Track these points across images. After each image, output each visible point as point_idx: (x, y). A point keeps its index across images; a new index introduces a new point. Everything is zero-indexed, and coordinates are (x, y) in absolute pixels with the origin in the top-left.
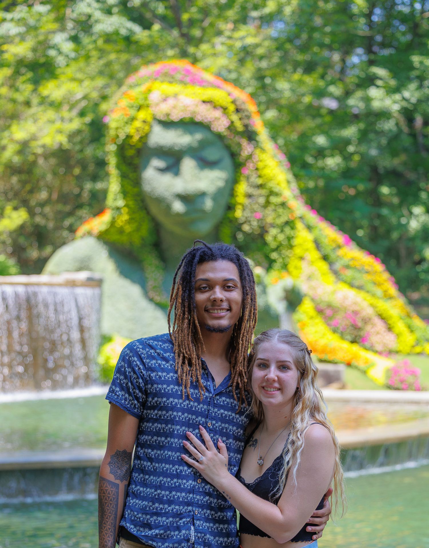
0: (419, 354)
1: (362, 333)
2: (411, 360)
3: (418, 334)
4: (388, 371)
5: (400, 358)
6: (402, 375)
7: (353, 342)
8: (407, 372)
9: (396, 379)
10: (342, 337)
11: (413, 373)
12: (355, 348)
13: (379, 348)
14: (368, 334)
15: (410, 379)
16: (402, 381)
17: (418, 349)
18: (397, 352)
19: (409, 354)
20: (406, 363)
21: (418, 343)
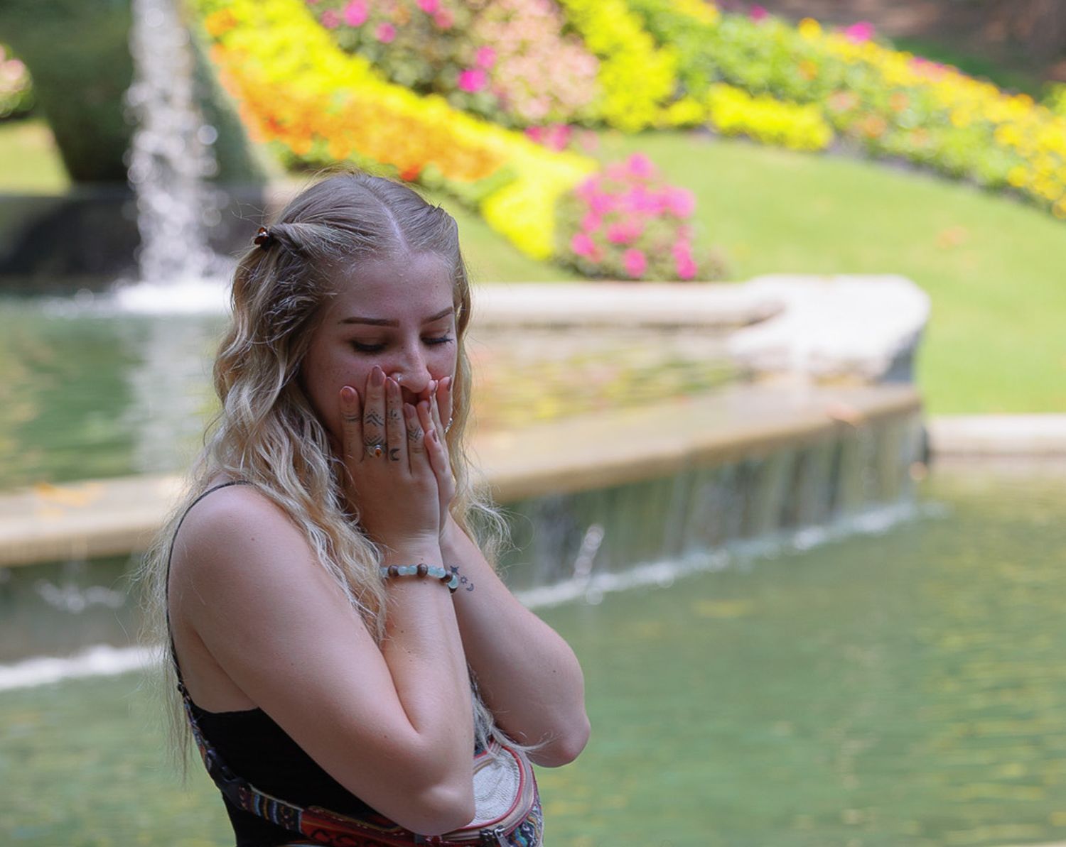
0: (688, 129)
1: (464, 51)
2: (657, 151)
3: (683, 51)
4: (567, 199)
5: (614, 148)
6: (625, 218)
7: (424, 88)
8: (641, 203)
9: (600, 235)
10: (382, 66)
11: (668, 207)
12: (433, 110)
13: (530, 110)
14: (486, 51)
15: (656, 232)
16: (621, 241)
17: (684, 112)
18: (604, 124)
19: (648, 130)
20: (637, 165)
21: (683, 85)
